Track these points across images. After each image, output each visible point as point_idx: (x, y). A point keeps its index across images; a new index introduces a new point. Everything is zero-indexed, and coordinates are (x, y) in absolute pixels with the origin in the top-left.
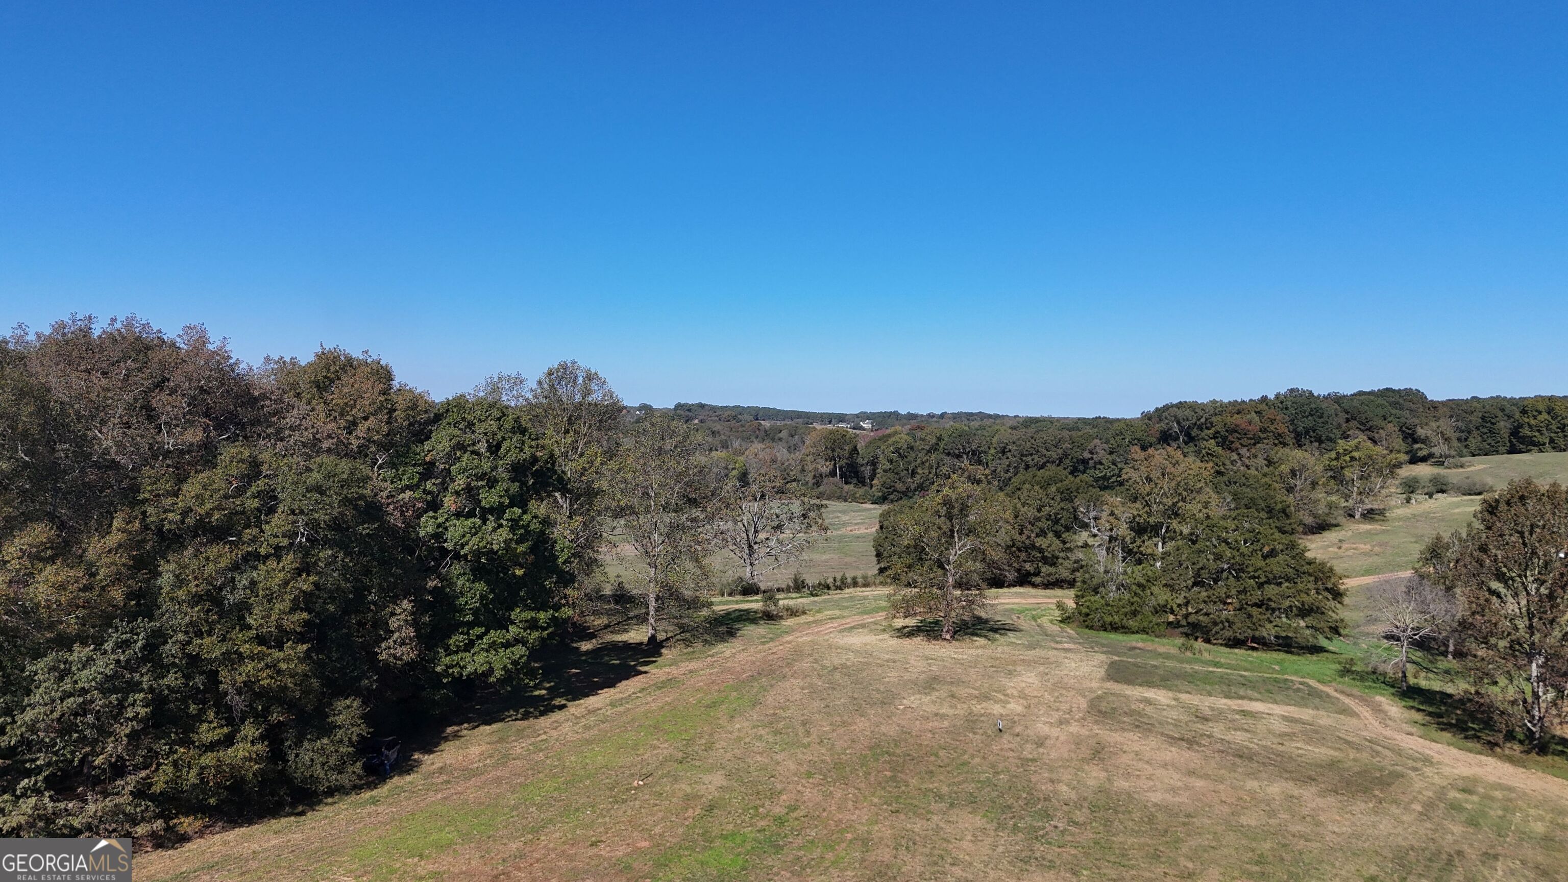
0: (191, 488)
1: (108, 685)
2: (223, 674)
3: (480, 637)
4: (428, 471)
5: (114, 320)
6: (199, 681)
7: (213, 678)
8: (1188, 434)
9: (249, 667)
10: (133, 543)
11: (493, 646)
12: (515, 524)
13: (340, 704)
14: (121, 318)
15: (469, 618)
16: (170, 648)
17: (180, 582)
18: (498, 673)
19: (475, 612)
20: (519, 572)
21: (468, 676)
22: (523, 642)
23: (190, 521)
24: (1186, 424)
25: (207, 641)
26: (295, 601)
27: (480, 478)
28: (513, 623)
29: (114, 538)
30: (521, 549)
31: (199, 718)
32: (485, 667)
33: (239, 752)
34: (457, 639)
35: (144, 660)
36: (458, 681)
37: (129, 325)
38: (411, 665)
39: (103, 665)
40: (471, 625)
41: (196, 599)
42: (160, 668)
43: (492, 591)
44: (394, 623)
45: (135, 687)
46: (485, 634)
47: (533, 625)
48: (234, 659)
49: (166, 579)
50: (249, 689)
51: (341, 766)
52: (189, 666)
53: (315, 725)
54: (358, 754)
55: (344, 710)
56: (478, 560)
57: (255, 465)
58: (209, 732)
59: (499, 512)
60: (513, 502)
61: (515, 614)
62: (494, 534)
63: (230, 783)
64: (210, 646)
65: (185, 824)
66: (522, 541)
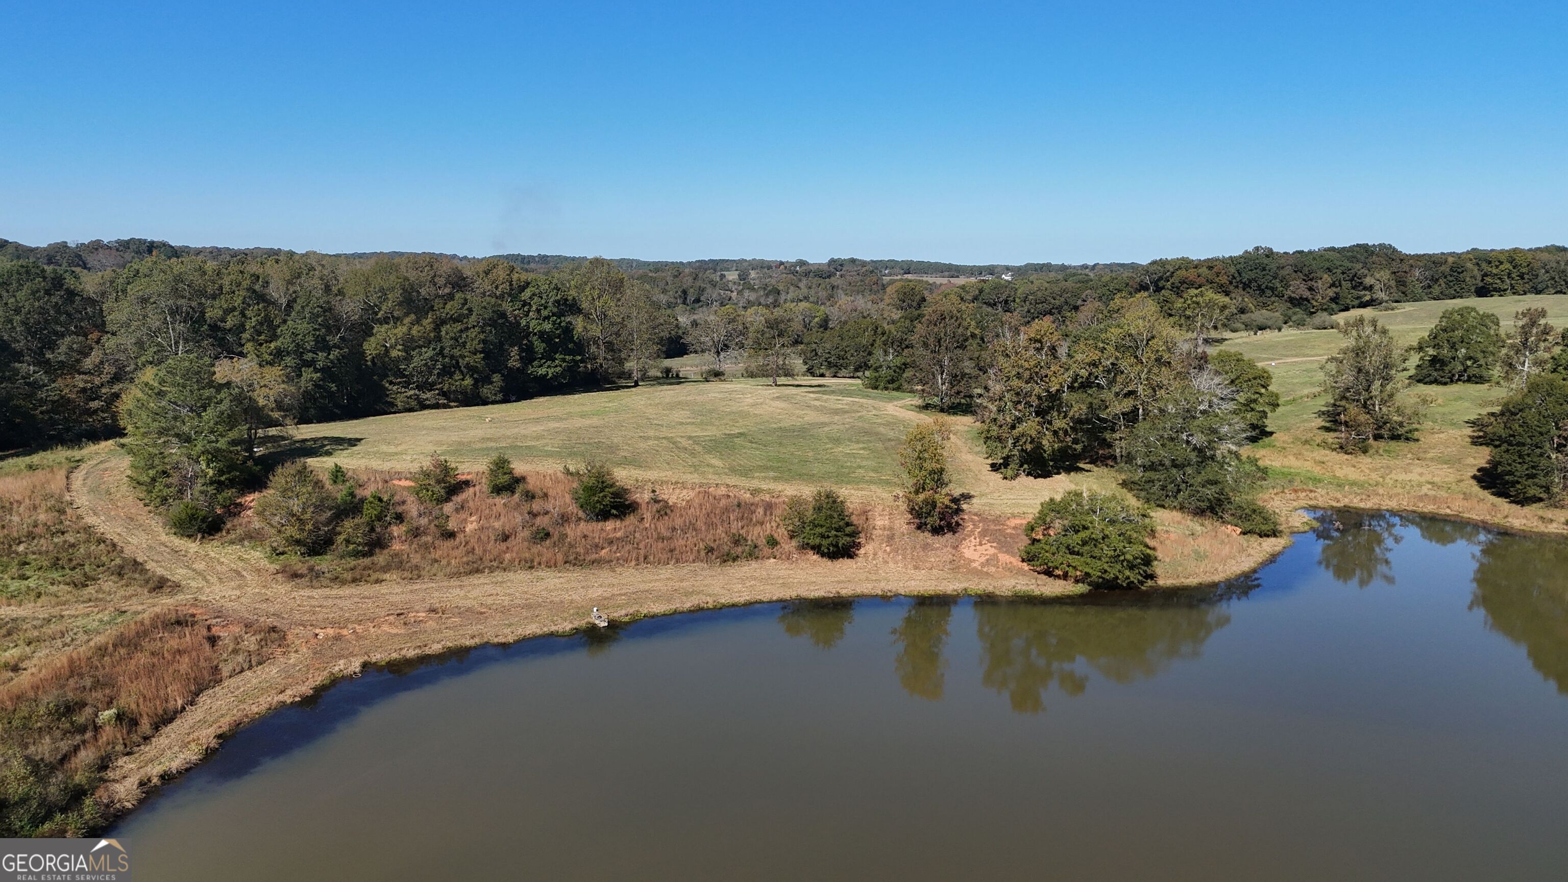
0: (448, 306)
1: (431, 359)
2: (460, 360)
4: (525, 304)
6: (454, 362)
7: (458, 362)
8: (1156, 285)
9: (467, 359)
10: (434, 322)
11: (549, 367)
12: (554, 323)
13: (495, 375)
15: (540, 356)
16: (446, 352)
17: (447, 333)
18: (550, 375)
19: (542, 354)
20: (557, 340)
21: (540, 376)
22: (561, 366)
23: (449, 316)
24: (1156, 277)
26: (480, 342)
27: (542, 306)
28: (557, 359)
29: (429, 320)
30: (557, 332)
31: (454, 373)
32: (545, 373)
33: (466, 382)
34: (536, 363)
35: (440, 354)
36: (536, 377)
38: (518, 369)
39: (430, 353)
40: (541, 359)
41: (452, 339)
42: (444, 357)
43: (548, 347)
44: (512, 354)
45: (438, 361)
46: (546, 362)
47: (564, 360)
48: (463, 357)
49: (443, 333)
50: (468, 366)
51: (495, 395)
52: (452, 357)
53: (487, 380)
54: (500, 392)
55: (496, 378)
56: (542, 335)
57: (466, 300)
58: (457, 376)
59: (547, 318)
60: (554, 315)
61: (557, 356)
62: (547, 326)
63: (464, 393)
64: (456, 352)
65: (452, 404)
66: (557, 329)
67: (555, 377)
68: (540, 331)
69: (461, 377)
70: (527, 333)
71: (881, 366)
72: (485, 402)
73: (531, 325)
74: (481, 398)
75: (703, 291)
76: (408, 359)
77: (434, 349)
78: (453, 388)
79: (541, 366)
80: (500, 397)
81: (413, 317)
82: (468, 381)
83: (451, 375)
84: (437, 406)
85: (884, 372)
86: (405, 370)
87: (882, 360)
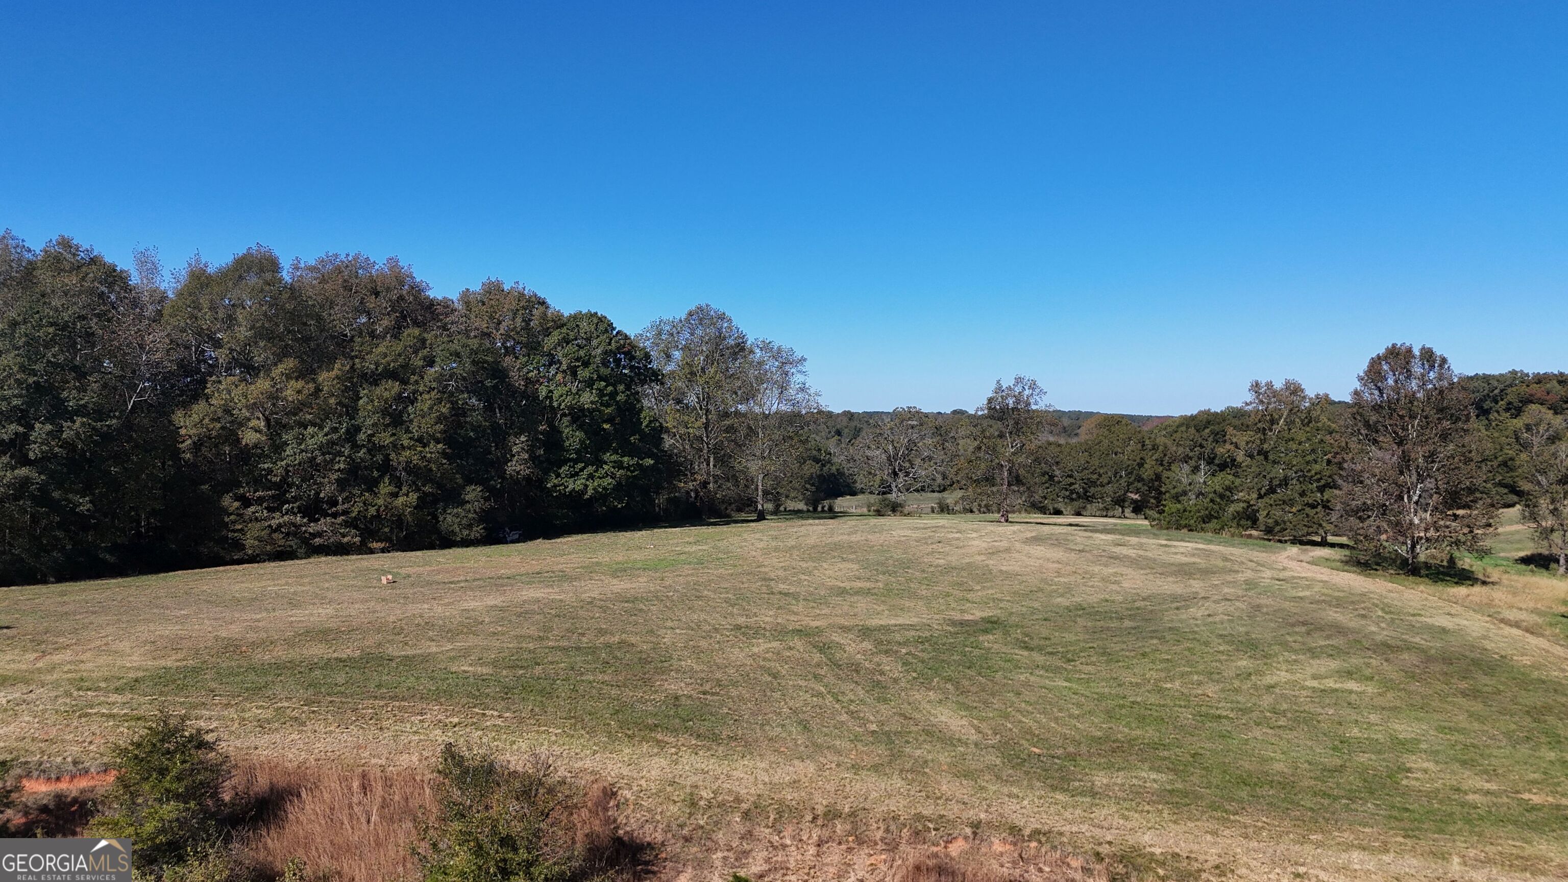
1: (326, 448)
2: (393, 456)
3: (582, 470)
5: (348, 255)
6: (378, 458)
7: (387, 459)
8: (1481, 406)
9: (408, 453)
10: (345, 377)
11: (591, 477)
12: (602, 393)
13: (470, 488)
14: (352, 254)
15: (574, 456)
16: (362, 436)
17: (370, 401)
18: (590, 492)
19: (578, 452)
20: (606, 426)
21: (571, 492)
22: (612, 476)
23: (380, 368)
25: (383, 434)
26: (439, 418)
27: (577, 360)
28: (606, 463)
29: (333, 374)
30: (609, 410)
31: (377, 480)
32: (581, 487)
33: (403, 501)
34: (564, 470)
35: (347, 440)
36: (561, 495)
37: (356, 258)
38: (528, 478)
39: (321, 438)
40: (576, 461)
42: (356, 447)
43: (588, 439)
44: (515, 450)
45: (340, 454)
46: (584, 468)
47: (619, 465)
48: (397, 447)
49: (361, 400)
50: (410, 469)
51: (470, 526)
52: (374, 449)
53: (454, 498)
54: (480, 520)
55: (473, 493)
56: (577, 415)
57: (424, 341)
58: (385, 488)
59: (590, 383)
60: (601, 378)
61: (607, 456)
62: (587, 398)
63: (399, 522)
64: (385, 438)
65: (375, 545)
66: (608, 405)
67: (601, 497)
68: (571, 408)
69: (392, 489)
70: (549, 411)
71: (1185, 493)
72: (447, 542)
73: (556, 395)
74: (439, 532)
75: (859, 431)
76: (278, 448)
77: (335, 430)
78: (372, 511)
79: (577, 474)
80: (478, 531)
81: (290, 363)
82: (407, 500)
83: (372, 485)
84: (341, 550)
85: (1191, 501)
86: (270, 471)
87: (1185, 481)
